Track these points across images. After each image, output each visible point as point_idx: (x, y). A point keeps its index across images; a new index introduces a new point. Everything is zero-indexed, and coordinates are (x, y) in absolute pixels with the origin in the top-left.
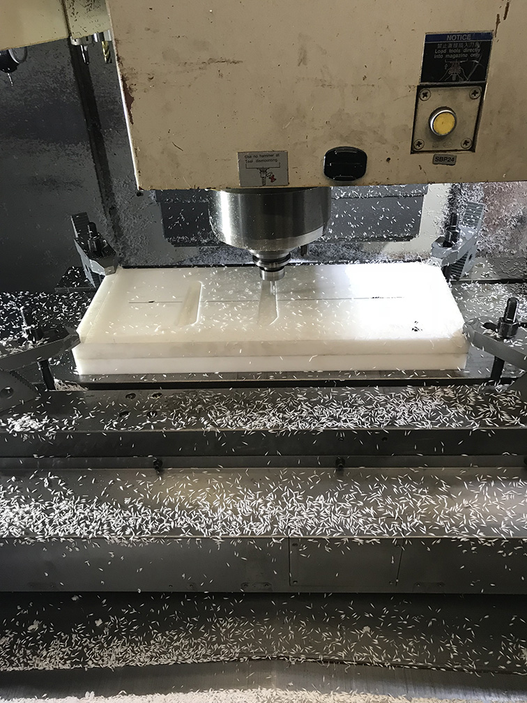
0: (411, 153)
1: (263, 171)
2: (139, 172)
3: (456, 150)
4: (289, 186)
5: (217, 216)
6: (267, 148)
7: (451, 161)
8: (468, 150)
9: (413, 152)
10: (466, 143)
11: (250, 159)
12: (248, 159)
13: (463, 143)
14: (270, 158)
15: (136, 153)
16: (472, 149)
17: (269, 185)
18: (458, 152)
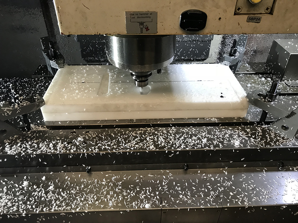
0: (234, 15)
1: (142, 24)
2: (61, 23)
3: (261, 14)
4: (158, 34)
5: (111, 51)
6: (144, 9)
7: (258, 20)
8: (269, 14)
9: (235, 14)
10: (267, 9)
11: (133, 16)
12: (132, 16)
14: (146, 16)
15: (58, 10)
16: (271, 13)
17: (145, 33)
18: (262, 15)
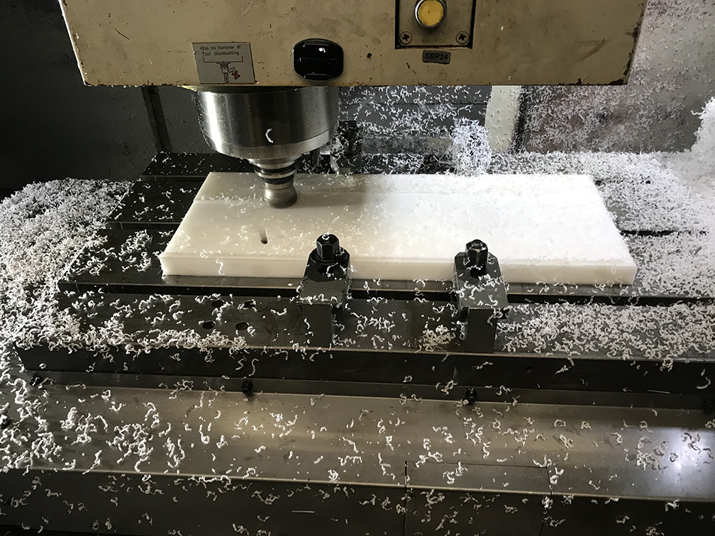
1: (224, 65)
2: (82, 63)
3: (451, 46)
4: (257, 85)
7: (444, 59)
8: (465, 46)
9: (397, 47)
10: (462, 37)
12: (205, 51)
13: (458, 37)
14: (231, 50)
16: (470, 45)
17: (233, 83)
18: (453, 48)
